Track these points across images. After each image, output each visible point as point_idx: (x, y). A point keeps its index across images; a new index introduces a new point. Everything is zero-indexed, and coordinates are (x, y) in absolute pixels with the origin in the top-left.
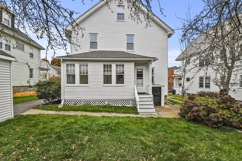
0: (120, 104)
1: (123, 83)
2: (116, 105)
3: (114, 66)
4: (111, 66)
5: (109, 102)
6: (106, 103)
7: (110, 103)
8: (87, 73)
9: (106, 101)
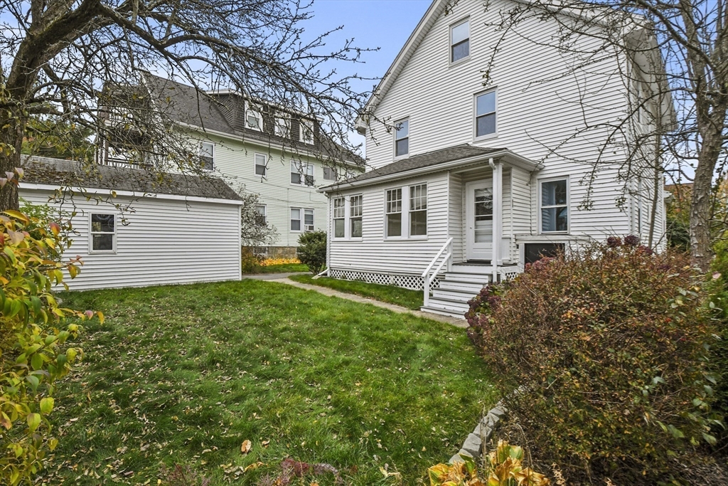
0: (417, 287)
1: (425, 233)
2: (410, 289)
3: (406, 191)
4: (400, 191)
5: (396, 279)
6: (392, 281)
7: (398, 282)
8: (361, 214)
9: (390, 277)
